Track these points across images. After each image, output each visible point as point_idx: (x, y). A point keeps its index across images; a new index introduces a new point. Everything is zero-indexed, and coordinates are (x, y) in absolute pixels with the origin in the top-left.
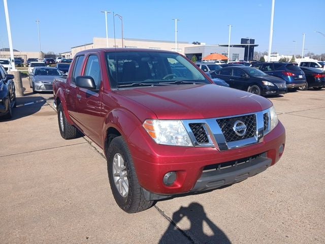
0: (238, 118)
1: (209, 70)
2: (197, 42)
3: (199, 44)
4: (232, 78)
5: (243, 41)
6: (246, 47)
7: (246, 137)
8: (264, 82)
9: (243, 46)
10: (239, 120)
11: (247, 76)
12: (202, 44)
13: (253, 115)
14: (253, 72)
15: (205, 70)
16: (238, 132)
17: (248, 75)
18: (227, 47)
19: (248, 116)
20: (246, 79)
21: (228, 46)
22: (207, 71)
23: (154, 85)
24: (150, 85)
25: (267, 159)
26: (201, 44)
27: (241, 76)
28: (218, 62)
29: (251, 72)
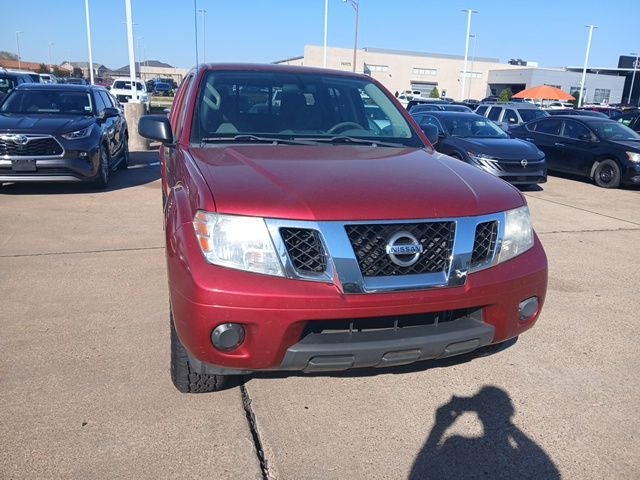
0: (405, 228)
1: (520, 120)
2: (520, 61)
3: (524, 64)
4: (562, 140)
5: (625, 61)
6: (628, 75)
7: (418, 269)
8: (628, 153)
9: (621, 73)
10: (407, 230)
11: (594, 138)
12: (530, 65)
13: (450, 223)
14: (611, 130)
15: (512, 120)
16: (397, 256)
17: (597, 135)
18: (579, 74)
19: (436, 225)
20: (592, 145)
21: (581, 71)
22: (516, 121)
23: (279, 142)
24: (272, 142)
25: (480, 325)
26: (528, 64)
27: (580, 137)
28: (559, 105)
29: (606, 130)
